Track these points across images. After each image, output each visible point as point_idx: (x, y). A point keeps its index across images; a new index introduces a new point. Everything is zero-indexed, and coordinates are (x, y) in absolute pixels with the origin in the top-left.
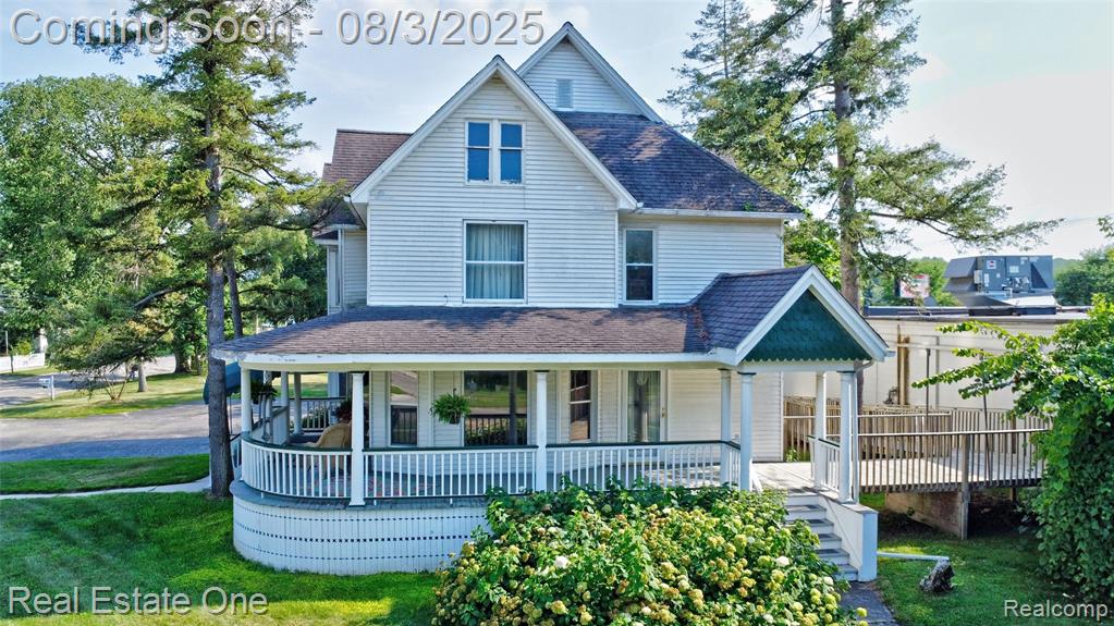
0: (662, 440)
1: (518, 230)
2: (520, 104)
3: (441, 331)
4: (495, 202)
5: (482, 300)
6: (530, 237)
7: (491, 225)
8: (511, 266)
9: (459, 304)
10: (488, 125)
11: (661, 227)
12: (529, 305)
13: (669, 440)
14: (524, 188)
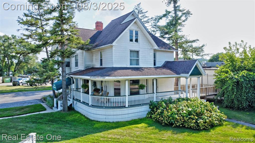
0: (157, 92)
1: (138, 52)
2: (138, 27)
3: (134, 72)
4: (134, 46)
5: (133, 66)
6: (140, 53)
7: (134, 51)
8: (136, 59)
9: (129, 67)
10: (133, 31)
11: (157, 52)
12: (140, 67)
13: (159, 92)
14: (139, 44)
